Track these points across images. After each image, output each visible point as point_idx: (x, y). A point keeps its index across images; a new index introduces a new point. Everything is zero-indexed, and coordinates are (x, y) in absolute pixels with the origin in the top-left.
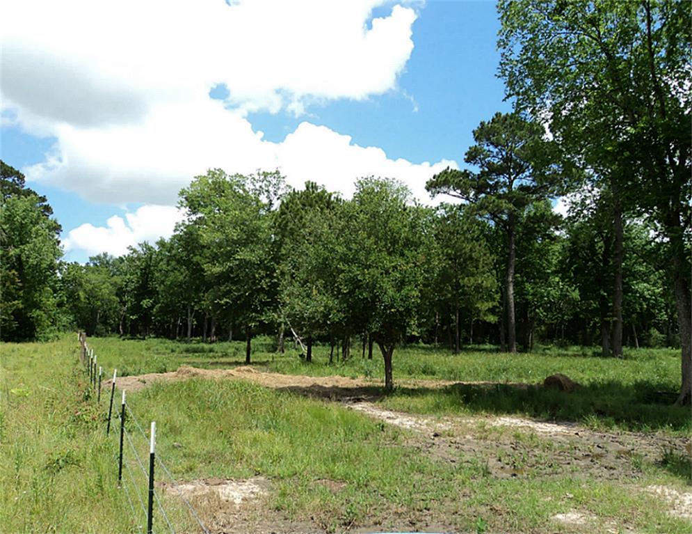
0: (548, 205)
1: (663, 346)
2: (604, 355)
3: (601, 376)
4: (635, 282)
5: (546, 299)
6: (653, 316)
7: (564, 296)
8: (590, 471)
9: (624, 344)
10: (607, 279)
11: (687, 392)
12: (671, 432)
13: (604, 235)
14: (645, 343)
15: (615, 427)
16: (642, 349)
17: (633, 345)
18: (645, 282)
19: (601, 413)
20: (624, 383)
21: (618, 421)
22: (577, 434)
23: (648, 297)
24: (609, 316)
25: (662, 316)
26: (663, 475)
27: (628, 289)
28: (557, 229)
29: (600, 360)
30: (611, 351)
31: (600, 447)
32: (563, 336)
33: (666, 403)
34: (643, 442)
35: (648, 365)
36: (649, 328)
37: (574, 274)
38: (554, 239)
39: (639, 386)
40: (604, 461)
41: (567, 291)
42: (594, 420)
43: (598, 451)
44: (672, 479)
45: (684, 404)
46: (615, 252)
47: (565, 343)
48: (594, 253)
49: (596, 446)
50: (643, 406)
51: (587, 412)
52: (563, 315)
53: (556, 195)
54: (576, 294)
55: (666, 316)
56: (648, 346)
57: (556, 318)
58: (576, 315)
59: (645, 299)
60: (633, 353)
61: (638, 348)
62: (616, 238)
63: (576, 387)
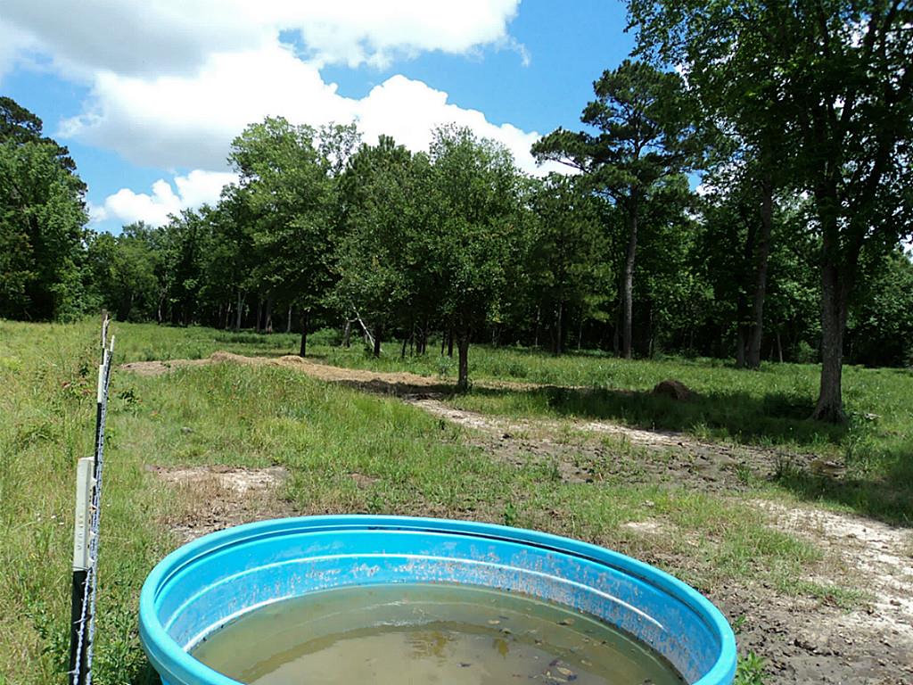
0: (685, 182)
1: (812, 362)
2: (737, 367)
3: (728, 387)
4: (783, 280)
5: (671, 297)
6: (805, 326)
7: (695, 297)
8: (685, 481)
9: (764, 356)
10: (748, 274)
11: (826, 405)
12: (796, 447)
13: (749, 220)
14: (791, 357)
15: (728, 439)
16: (785, 363)
17: (776, 360)
18: (795, 280)
19: (715, 424)
20: (754, 395)
21: (732, 433)
22: (680, 444)
23: (798, 298)
24: (747, 320)
25: (816, 326)
26: (773, 489)
27: (772, 288)
28: (692, 212)
29: (730, 372)
30: (748, 363)
31: (704, 458)
32: (691, 345)
33: (798, 417)
34: (759, 455)
35: (785, 378)
36: (798, 341)
37: (708, 266)
38: (687, 224)
39: (769, 398)
40: (705, 473)
41: (700, 289)
42: (703, 430)
43: (700, 461)
44: (782, 493)
45: (820, 419)
46: (760, 241)
47: (694, 353)
48: (736, 242)
49: (699, 458)
50: (768, 419)
51: (696, 420)
52: (693, 319)
53: (693, 168)
54: (710, 294)
55: (819, 327)
56: (795, 361)
57: (685, 323)
58: (709, 321)
59: (794, 302)
60: (775, 367)
61: (782, 363)
62: (763, 223)
63: (691, 396)
